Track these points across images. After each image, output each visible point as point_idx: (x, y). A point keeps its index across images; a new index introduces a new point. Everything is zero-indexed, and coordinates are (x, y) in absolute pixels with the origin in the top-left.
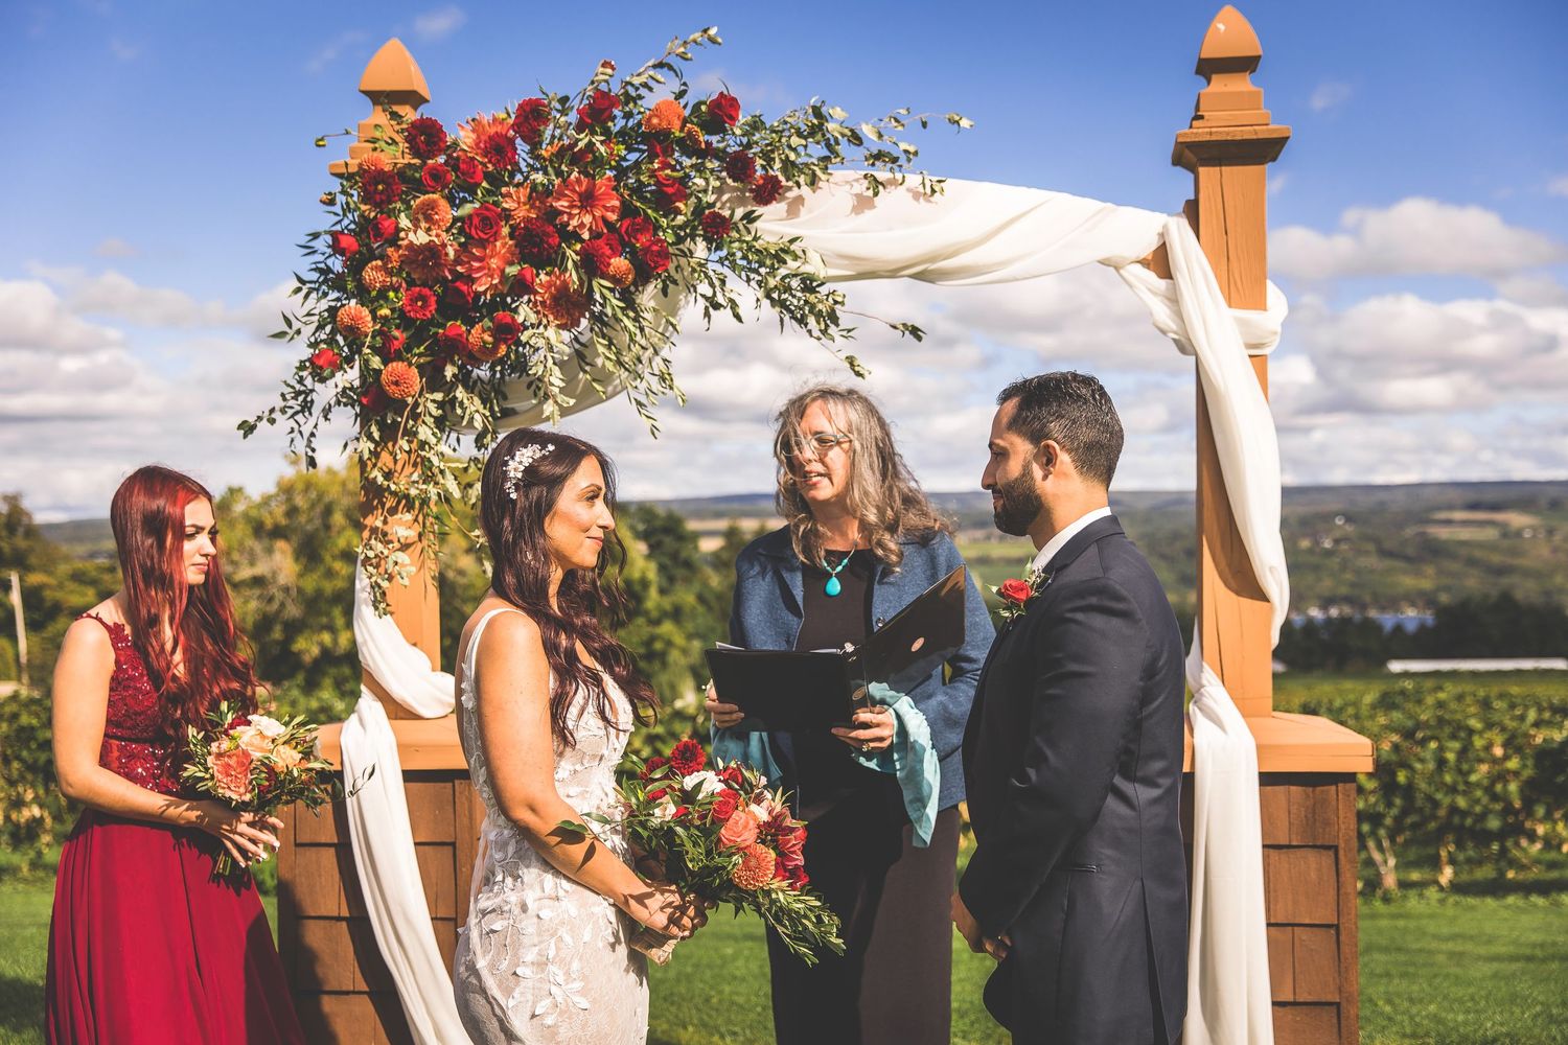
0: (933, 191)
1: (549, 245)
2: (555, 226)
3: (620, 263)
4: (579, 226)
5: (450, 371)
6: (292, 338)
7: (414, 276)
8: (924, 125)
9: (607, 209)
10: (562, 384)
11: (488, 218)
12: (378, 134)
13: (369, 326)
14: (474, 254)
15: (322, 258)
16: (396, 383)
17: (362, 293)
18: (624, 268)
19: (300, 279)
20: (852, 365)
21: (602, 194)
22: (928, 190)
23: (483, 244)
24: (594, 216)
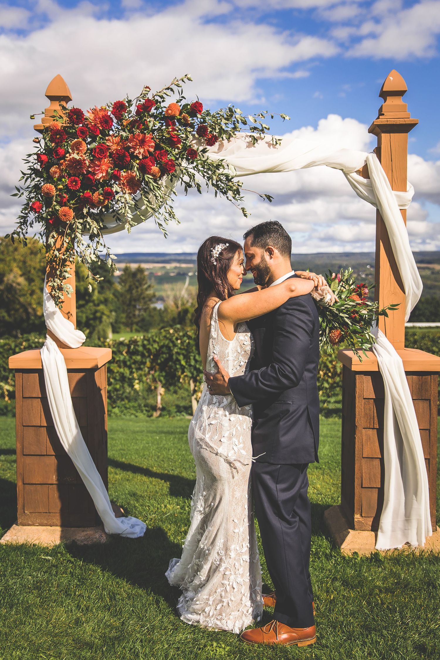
0: (277, 143)
1: (126, 160)
2: (129, 153)
3: (155, 169)
4: (138, 153)
5: (85, 211)
6: (20, 196)
7: (71, 172)
8: (272, 117)
9: (149, 146)
10: (132, 217)
11: (102, 149)
12: (55, 114)
13: (54, 192)
14: (96, 164)
15: (32, 164)
16: (65, 215)
17: (49, 179)
18: (157, 171)
19: (23, 173)
20: (243, 211)
21: (148, 141)
22: (275, 143)
23: (100, 160)
24: (144, 149)
